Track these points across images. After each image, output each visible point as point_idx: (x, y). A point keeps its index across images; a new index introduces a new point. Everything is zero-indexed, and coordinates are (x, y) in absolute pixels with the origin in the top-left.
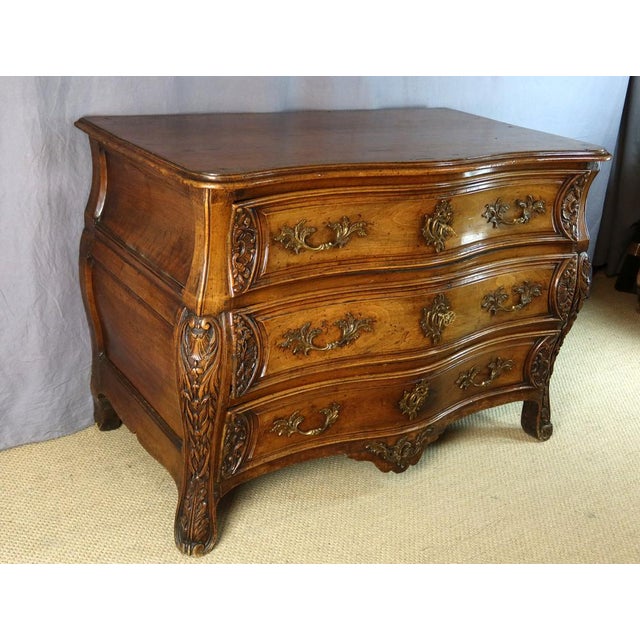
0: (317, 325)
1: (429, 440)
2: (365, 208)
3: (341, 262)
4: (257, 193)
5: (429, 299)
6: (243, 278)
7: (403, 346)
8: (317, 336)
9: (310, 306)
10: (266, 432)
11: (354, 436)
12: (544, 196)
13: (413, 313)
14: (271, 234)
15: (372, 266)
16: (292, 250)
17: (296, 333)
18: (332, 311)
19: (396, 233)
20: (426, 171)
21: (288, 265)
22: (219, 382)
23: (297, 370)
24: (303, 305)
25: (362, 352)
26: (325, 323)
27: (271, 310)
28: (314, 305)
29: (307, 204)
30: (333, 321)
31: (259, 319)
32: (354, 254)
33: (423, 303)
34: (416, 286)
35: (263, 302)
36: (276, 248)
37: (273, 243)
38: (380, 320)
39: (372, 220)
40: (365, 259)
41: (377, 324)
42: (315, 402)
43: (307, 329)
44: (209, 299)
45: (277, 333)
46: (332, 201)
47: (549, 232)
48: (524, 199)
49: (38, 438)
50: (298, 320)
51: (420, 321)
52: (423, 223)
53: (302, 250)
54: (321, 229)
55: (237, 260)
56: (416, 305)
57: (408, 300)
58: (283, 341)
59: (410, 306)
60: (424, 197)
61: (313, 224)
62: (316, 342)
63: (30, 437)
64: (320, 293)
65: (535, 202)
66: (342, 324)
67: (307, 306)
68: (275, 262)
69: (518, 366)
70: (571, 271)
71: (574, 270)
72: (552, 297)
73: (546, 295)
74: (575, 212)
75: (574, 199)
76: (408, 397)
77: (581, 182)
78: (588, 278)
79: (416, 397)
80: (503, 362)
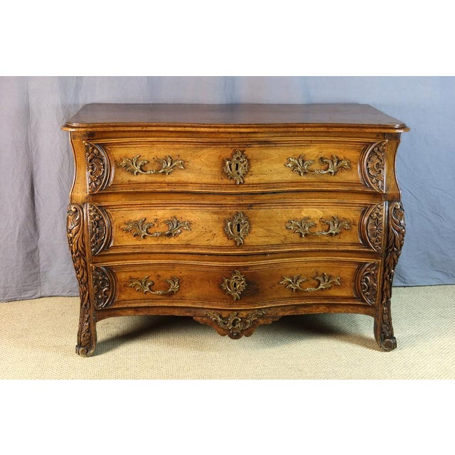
0: (151, 220)
1: (261, 321)
2: (181, 151)
3: (169, 184)
4: (104, 134)
5: (230, 214)
6: (95, 184)
7: (212, 243)
8: (150, 227)
9: (147, 208)
10: (125, 286)
11: (195, 304)
12: (347, 157)
13: (219, 221)
14: (115, 161)
15: (190, 189)
16: (132, 172)
17: (136, 223)
18: (162, 214)
19: (205, 169)
20: (217, 129)
21: (129, 181)
22: (84, 245)
23: (139, 248)
24: (142, 207)
25: (184, 243)
26: (156, 220)
27: (119, 207)
28: (150, 208)
29: (140, 146)
30: (163, 220)
31: (108, 211)
32: (177, 180)
33: (225, 216)
34: (221, 204)
35: (111, 201)
36: (120, 170)
37: (118, 167)
38: (195, 223)
39: (188, 159)
40: (185, 184)
41: (192, 227)
42: (159, 273)
43: (143, 222)
44: (75, 194)
45: (121, 221)
46: (158, 146)
47: (358, 184)
48: (329, 157)
49: (64, 294)
50: (137, 215)
51: (224, 228)
52: (224, 164)
53: (137, 173)
54: (152, 162)
55: (91, 173)
56: (221, 217)
57: (215, 213)
58: (126, 226)
59: (216, 217)
60: (221, 147)
61: (146, 158)
62: (150, 231)
64: (154, 202)
65: (339, 161)
66: (168, 222)
67: (145, 208)
68: (119, 178)
69: (347, 284)
70: (377, 214)
71: (380, 213)
72: (364, 232)
73: (356, 229)
74: (380, 171)
75: (378, 161)
76: (228, 283)
77: (381, 148)
78: (402, 222)
79: (235, 284)
80: (330, 277)
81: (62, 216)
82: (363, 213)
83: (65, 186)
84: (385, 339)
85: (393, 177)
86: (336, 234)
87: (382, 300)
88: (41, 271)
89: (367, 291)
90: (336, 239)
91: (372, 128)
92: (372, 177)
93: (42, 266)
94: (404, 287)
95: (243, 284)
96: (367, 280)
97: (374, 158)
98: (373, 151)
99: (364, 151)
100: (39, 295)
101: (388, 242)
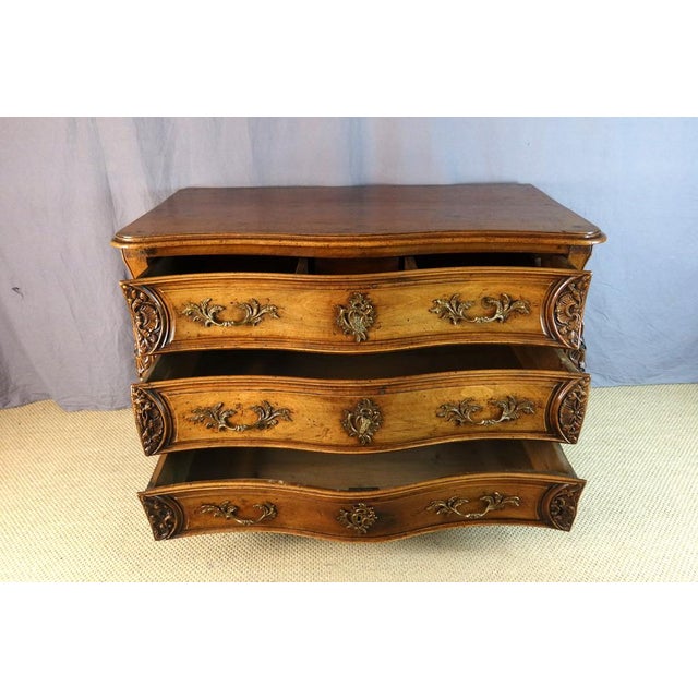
0: (231, 405)
2: (271, 294)
3: (257, 338)
6: (149, 341)
7: (325, 440)
8: (230, 416)
9: (225, 389)
12: (526, 295)
13: (334, 411)
14: (175, 308)
16: (201, 322)
17: (208, 411)
18: (247, 397)
19: (309, 319)
21: (199, 335)
24: (216, 386)
26: (239, 406)
27: (181, 388)
28: (229, 389)
29: (210, 285)
30: (248, 406)
31: (164, 394)
32: (268, 333)
36: (184, 321)
37: (180, 316)
38: (298, 412)
39: (283, 304)
41: (293, 416)
43: (219, 409)
45: (186, 408)
48: (497, 297)
50: (209, 399)
51: (341, 421)
52: (337, 313)
53: (209, 324)
54: (230, 307)
55: (141, 326)
58: (193, 415)
61: (220, 302)
62: (231, 420)
65: (512, 303)
66: (260, 409)
67: (221, 389)
68: (184, 332)
69: (529, 504)
70: (578, 393)
72: (553, 416)
73: (542, 413)
74: (575, 318)
75: (573, 303)
77: (579, 285)
80: (504, 497)
86: (512, 419)
89: (559, 514)
90: (510, 427)
91: (552, 238)
92: (560, 326)
96: (560, 502)
97: (567, 299)
98: (567, 287)
99: (552, 288)
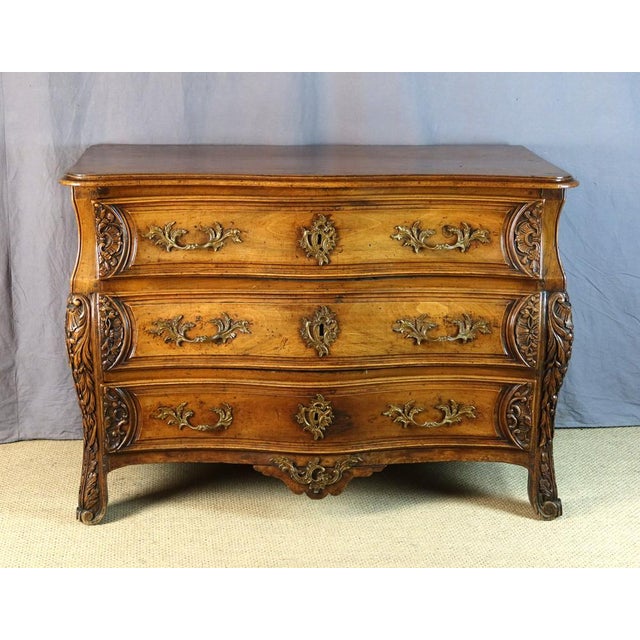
0: (190, 318)
1: (356, 473)
2: (236, 216)
3: (218, 265)
4: (122, 191)
5: (309, 309)
6: (109, 264)
7: (283, 352)
8: (189, 329)
9: (186, 301)
10: (152, 417)
11: (256, 445)
12: (485, 224)
13: (292, 320)
14: (139, 231)
15: (249, 272)
16: (163, 247)
17: (169, 323)
18: (208, 309)
19: (273, 243)
20: (290, 184)
21: (159, 261)
22: (91, 355)
23: (173, 360)
24: (178, 299)
25: (240, 352)
26: (199, 319)
27: (144, 298)
28: (190, 301)
29: (175, 208)
30: (208, 319)
31: (127, 304)
32: (229, 258)
33: (301, 313)
34: (296, 295)
35: (133, 289)
36: (145, 244)
37: (142, 239)
38: (257, 323)
39: (246, 228)
40: (243, 264)
41: (253, 328)
42: (203, 398)
43: (180, 321)
44: (79, 279)
45: (146, 320)
46: (202, 207)
47: (501, 265)
48: (457, 226)
49: (55, 436)
50: (170, 311)
51: (299, 330)
52: (300, 235)
53: (171, 249)
54: (193, 232)
55: (103, 248)
56: (295, 313)
57: (286, 308)
58: (153, 327)
59: (288, 313)
60: (296, 209)
61: (184, 226)
62: (189, 334)
63: (48, 433)
64: (195, 291)
65: (472, 232)
66: (217, 322)
67: (182, 301)
68: (144, 256)
69: (486, 416)
70: (530, 310)
71: (535, 309)
72: (510, 337)
73: (498, 333)
74: (535, 246)
75: (531, 231)
76: (306, 413)
77: (534, 212)
78: (568, 322)
79: (317, 415)
80: (460, 406)
81: (53, 315)
82: (509, 309)
83: (59, 269)
84: (545, 502)
85: (554, 255)
86: (469, 340)
87: (540, 441)
88: (19, 400)
89: (517, 427)
90: (468, 349)
91: (521, 181)
92: (522, 255)
93: (20, 393)
94: (581, 428)
95: (328, 415)
96: (516, 411)
97: (525, 227)
98: (523, 215)
99: (510, 216)
100: (15, 437)
101: (547, 353)
